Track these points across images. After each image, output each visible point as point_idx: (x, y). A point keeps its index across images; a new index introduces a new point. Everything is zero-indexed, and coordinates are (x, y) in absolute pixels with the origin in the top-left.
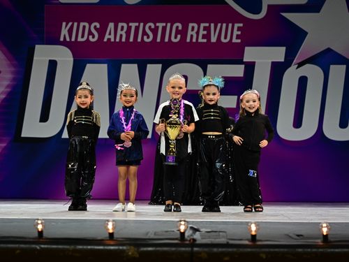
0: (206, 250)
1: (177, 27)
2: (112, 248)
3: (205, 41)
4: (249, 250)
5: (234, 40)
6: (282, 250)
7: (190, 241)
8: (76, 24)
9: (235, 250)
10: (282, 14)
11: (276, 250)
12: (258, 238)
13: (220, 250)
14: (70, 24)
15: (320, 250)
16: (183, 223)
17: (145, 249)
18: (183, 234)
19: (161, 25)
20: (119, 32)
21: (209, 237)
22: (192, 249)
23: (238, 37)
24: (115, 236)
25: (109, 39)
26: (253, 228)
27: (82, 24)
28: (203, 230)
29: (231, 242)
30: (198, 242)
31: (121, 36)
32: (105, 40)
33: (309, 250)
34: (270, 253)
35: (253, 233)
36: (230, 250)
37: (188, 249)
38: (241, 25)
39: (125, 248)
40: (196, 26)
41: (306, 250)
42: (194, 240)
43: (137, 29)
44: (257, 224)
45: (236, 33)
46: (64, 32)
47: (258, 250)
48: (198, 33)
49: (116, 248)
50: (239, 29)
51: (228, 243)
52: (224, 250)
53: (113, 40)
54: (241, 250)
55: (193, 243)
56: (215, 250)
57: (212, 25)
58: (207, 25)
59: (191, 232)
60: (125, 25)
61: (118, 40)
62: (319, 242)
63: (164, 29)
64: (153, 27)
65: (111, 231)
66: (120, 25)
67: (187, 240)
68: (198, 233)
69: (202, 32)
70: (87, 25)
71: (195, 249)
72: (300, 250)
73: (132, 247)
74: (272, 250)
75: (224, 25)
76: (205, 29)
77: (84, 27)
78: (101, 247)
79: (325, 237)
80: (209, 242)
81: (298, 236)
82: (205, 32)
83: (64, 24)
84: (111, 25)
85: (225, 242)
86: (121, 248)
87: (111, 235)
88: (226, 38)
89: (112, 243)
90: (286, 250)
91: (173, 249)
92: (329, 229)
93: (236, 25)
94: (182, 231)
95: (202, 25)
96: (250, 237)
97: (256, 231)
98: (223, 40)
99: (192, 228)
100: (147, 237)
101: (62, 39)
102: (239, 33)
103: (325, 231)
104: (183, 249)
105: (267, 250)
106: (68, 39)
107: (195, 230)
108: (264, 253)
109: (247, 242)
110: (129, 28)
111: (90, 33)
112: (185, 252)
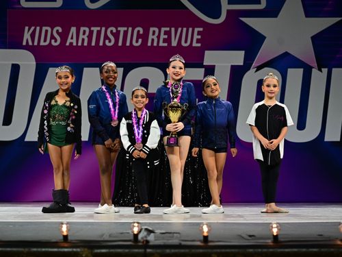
0: (159, 251)
1: (139, 31)
2: (66, 250)
3: (166, 45)
4: (201, 251)
5: (195, 44)
6: (233, 250)
7: (143, 242)
8: (38, 28)
9: (187, 251)
10: (242, 19)
11: (228, 250)
12: (210, 239)
13: (173, 251)
14: (33, 28)
15: (271, 250)
16: (136, 225)
17: (99, 251)
18: (136, 236)
19: (122, 29)
20: (81, 36)
21: (163, 239)
22: (145, 251)
23: (198, 41)
24: (69, 238)
25: (71, 43)
26: (205, 229)
27: (44, 29)
28: (158, 231)
29: (183, 243)
30: (151, 244)
31: (83, 40)
32: (68, 44)
33: (260, 250)
34: (221, 253)
35: (205, 234)
36: (183, 251)
37: (141, 251)
38: (201, 29)
39: (79, 250)
40: (157, 30)
41: (256, 250)
42: (147, 242)
43: (99, 33)
44: (209, 225)
45: (196, 37)
46: (27, 36)
47: (209, 251)
48: (159, 37)
49: (70, 250)
50: (199, 33)
51: (180, 244)
52: (177, 251)
53: (75, 44)
54: (193, 251)
55: (146, 244)
56: (168, 251)
57: (173, 29)
58: (168, 29)
59: (146, 233)
60: (87, 29)
61: (80, 44)
62: (270, 242)
63: (126, 33)
64: (114, 31)
65: (65, 234)
66: (82, 29)
67: (140, 242)
68: (152, 234)
69: (163, 36)
70: (49, 29)
71: (148, 250)
72: (251, 250)
73: (86, 249)
74: (223, 250)
75: (185, 29)
76: (166, 33)
77: (47, 31)
78: (55, 250)
79: (276, 238)
80: (162, 244)
81: (250, 236)
82: (166, 37)
83: (27, 28)
84: (73, 30)
85: (178, 244)
86: (75, 250)
87: (66, 237)
88: (186, 42)
89: (66, 245)
90: (236, 250)
91: (127, 251)
92: (279, 230)
93: (197, 30)
94: (136, 233)
95: (163, 29)
96: (202, 238)
97: (208, 232)
98: (183, 44)
99: (146, 229)
100: (102, 239)
101: (24, 43)
102: (199, 37)
103: (275, 231)
104: (136, 250)
105: (218, 250)
106: (30, 43)
107: (150, 232)
108: (216, 253)
109: (199, 243)
110: (91, 33)
111: (52, 37)
112: (138, 253)
